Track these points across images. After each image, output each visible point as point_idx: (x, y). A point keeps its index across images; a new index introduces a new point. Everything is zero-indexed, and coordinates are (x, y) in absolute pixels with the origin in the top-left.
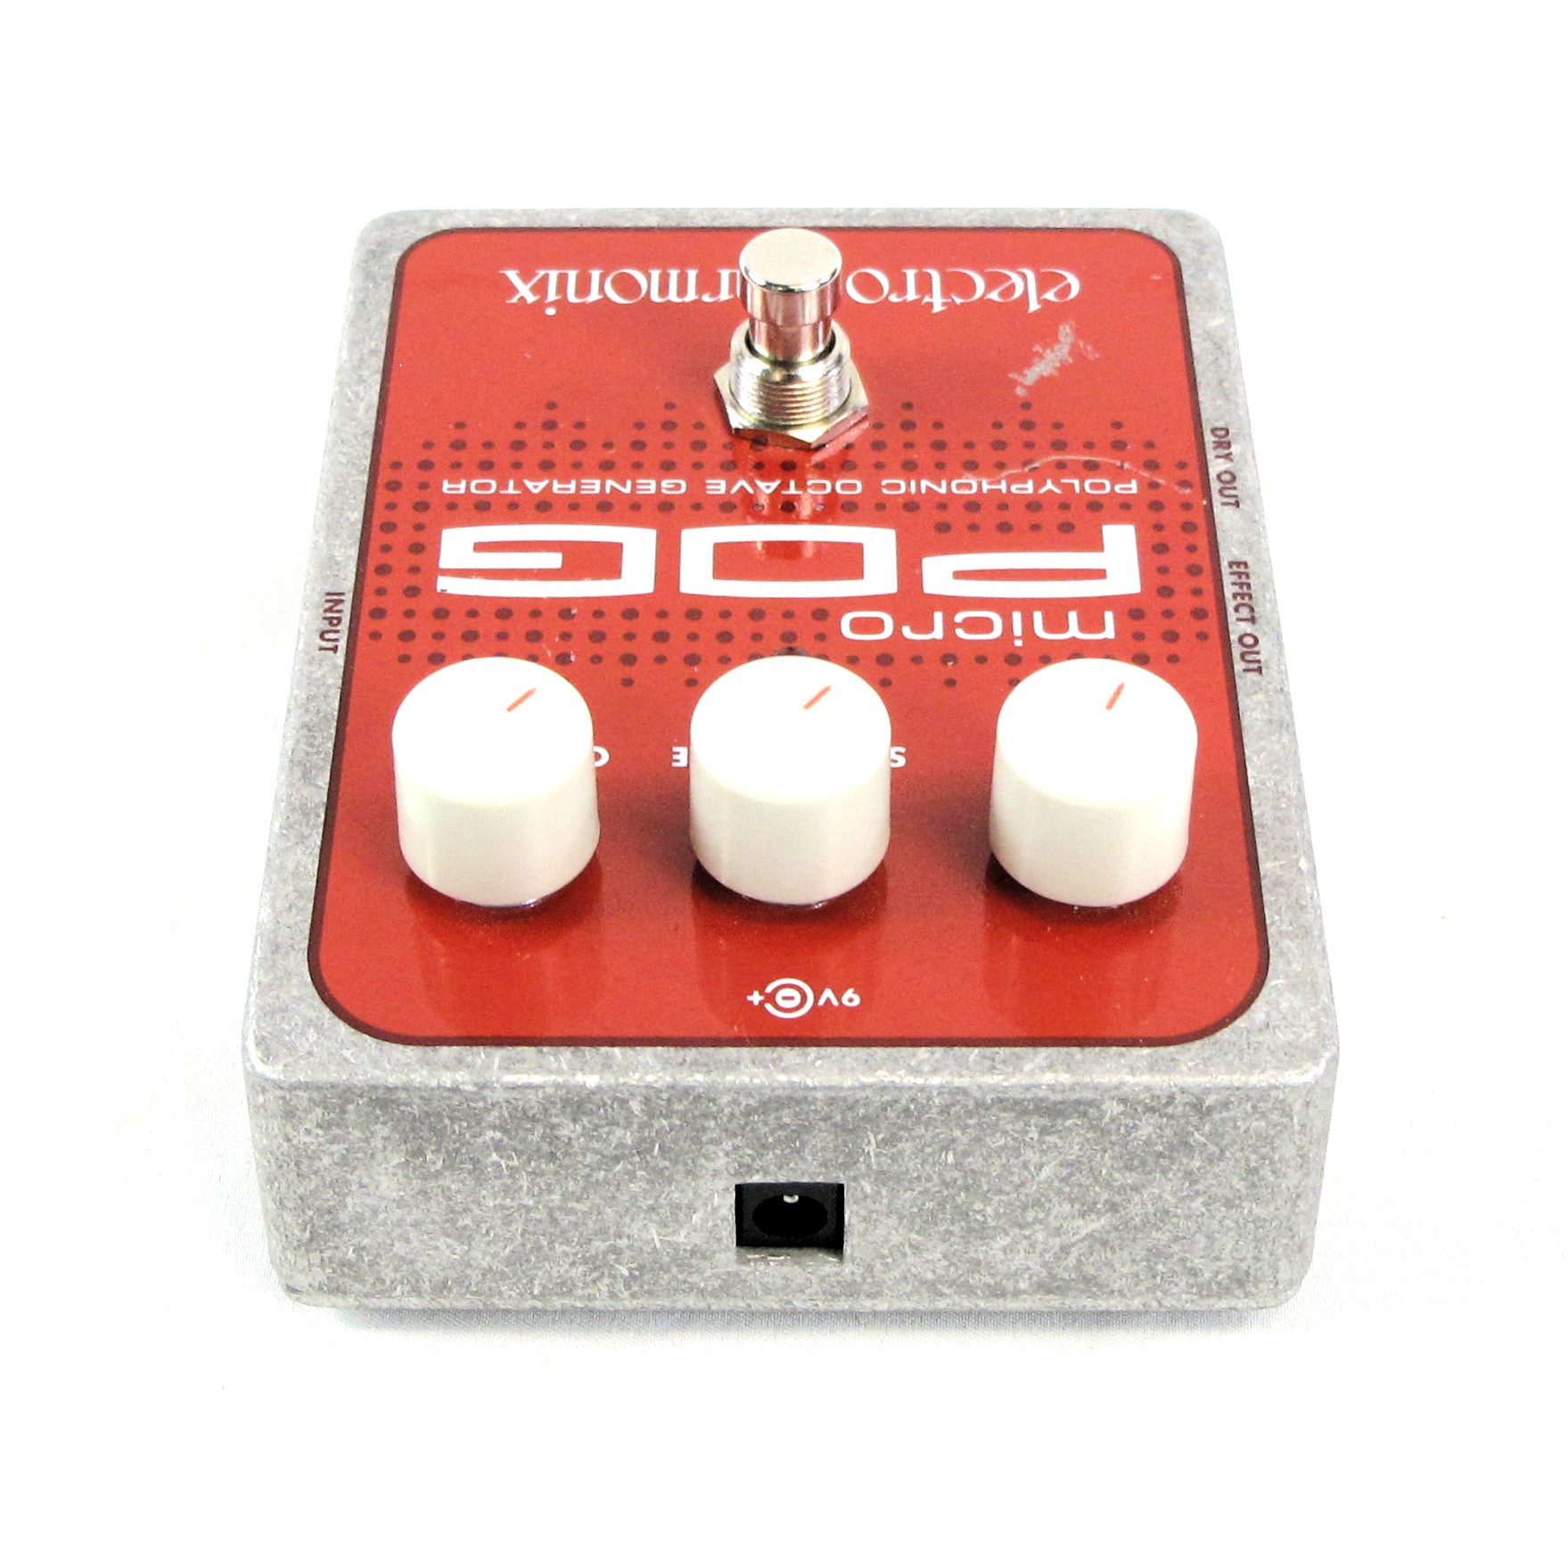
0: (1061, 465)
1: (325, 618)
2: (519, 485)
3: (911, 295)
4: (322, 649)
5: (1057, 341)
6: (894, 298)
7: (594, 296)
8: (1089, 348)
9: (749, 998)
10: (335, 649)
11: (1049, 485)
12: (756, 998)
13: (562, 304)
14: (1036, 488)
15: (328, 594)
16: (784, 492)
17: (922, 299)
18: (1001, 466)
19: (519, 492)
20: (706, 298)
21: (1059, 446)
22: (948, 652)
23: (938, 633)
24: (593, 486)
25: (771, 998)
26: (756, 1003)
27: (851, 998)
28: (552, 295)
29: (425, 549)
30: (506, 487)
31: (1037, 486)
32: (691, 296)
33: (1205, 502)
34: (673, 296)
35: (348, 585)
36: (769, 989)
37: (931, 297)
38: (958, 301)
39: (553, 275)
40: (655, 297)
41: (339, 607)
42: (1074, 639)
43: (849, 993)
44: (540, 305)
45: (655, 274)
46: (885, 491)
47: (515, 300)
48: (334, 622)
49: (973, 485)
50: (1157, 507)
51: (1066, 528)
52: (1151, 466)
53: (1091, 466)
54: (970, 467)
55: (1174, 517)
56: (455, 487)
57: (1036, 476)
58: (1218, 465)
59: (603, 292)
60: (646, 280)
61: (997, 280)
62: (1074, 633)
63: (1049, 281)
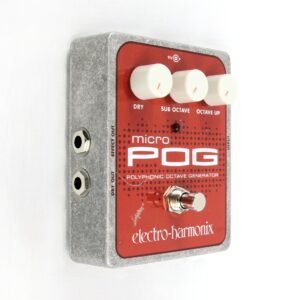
0: (138, 183)
2: (209, 175)
4: (229, 137)
5: (137, 220)
6: (161, 231)
7: (202, 227)
8: (132, 218)
11: (140, 177)
13: (206, 225)
14: (142, 177)
16: (176, 175)
17: (157, 231)
18: (147, 183)
20: (187, 228)
21: (138, 189)
22: (155, 133)
24: (199, 176)
28: (207, 227)
32: (189, 229)
33: (117, 173)
34: (191, 229)
35: (227, 151)
37: (155, 232)
38: (151, 231)
40: (193, 227)
44: (208, 224)
45: (193, 235)
46: (163, 176)
47: (212, 225)
48: (228, 143)
49: (151, 177)
50: (124, 172)
51: (138, 165)
52: (124, 183)
53: (133, 183)
54: (151, 182)
55: (122, 169)
56: (216, 175)
57: (141, 180)
58: (114, 184)
59: (200, 228)
60: (195, 233)
61: (145, 239)
62: (138, 137)
63: (137, 239)
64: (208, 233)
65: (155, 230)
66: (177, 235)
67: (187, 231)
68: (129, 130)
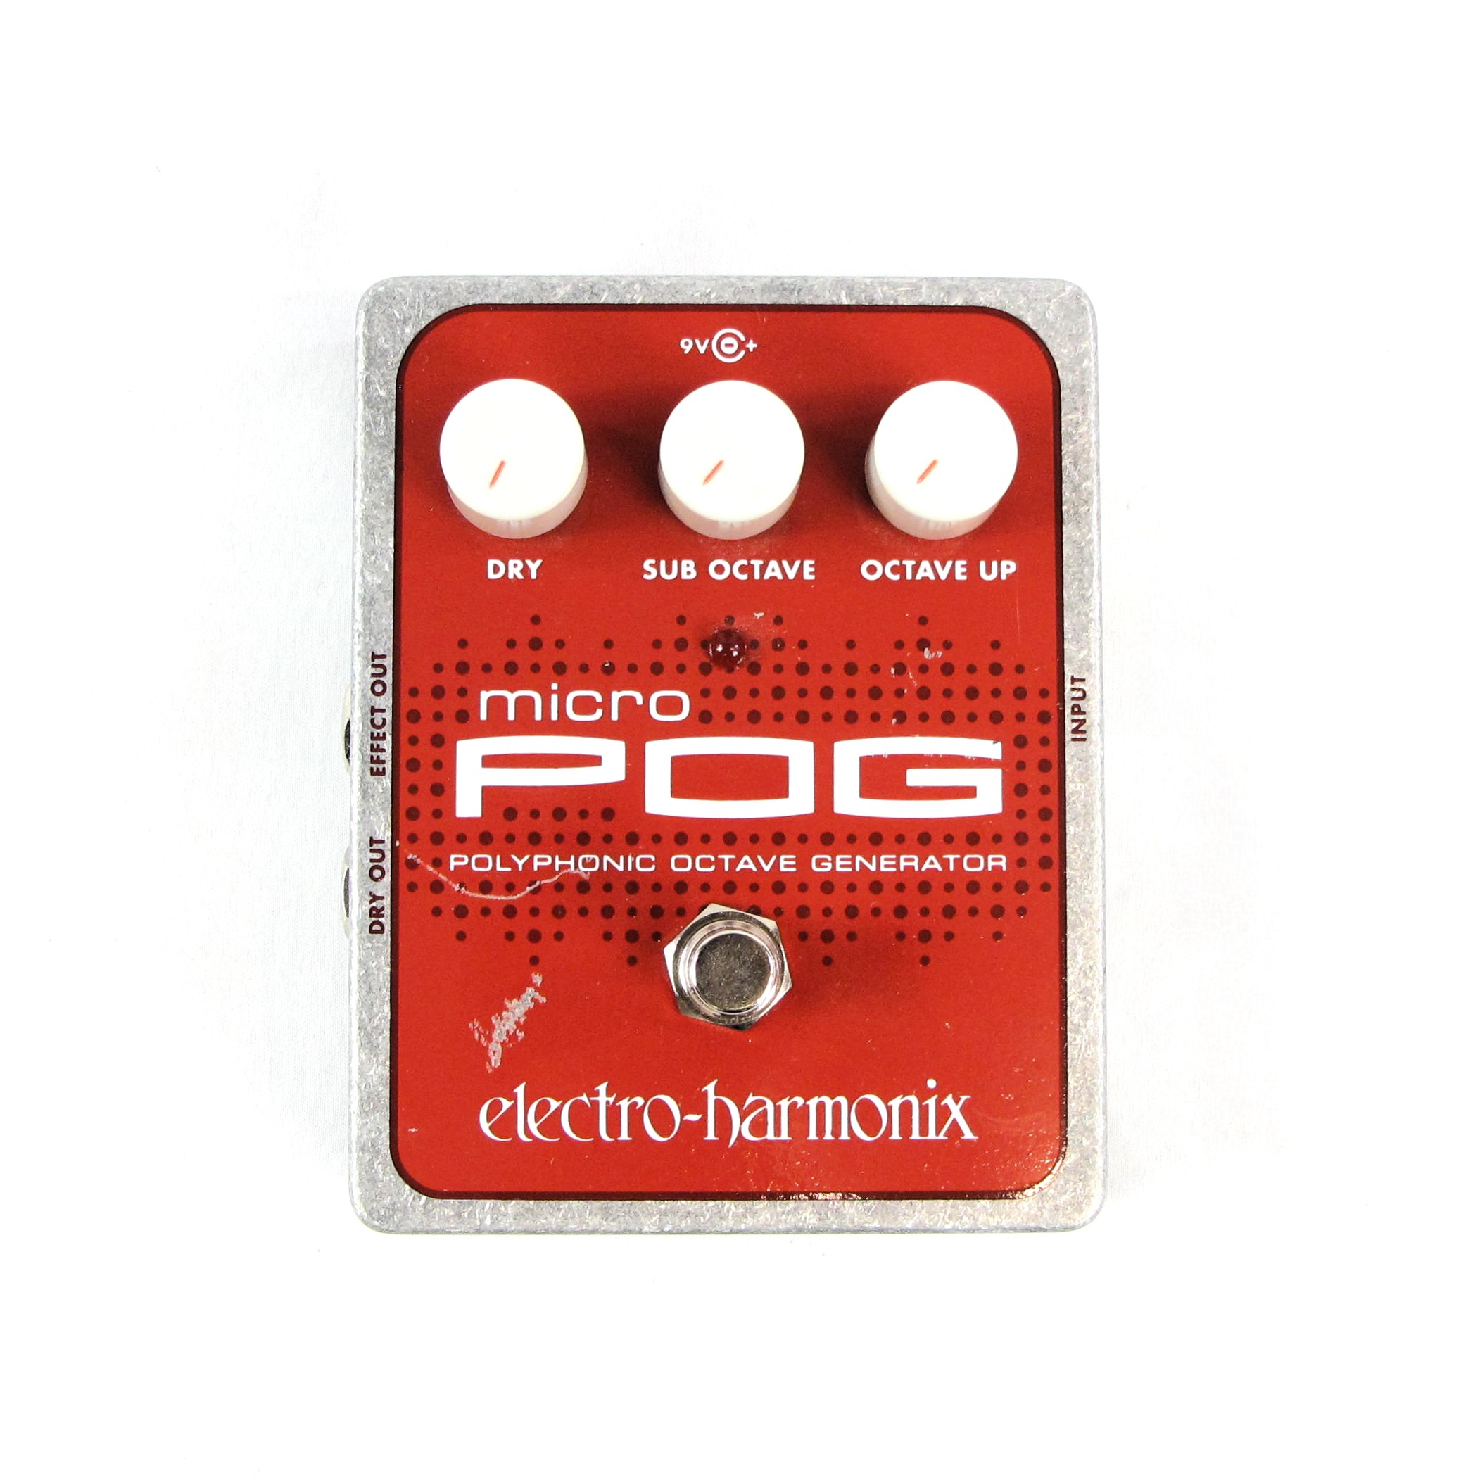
0: (510, 888)
1: (1084, 713)
2: (945, 863)
3: (625, 1104)
4: (1083, 680)
5: (503, 1044)
6: (640, 1101)
7: (896, 1103)
8: (477, 1036)
10: (1073, 680)
11: (520, 863)
12: (751, 346)
13: (924, 1094)
14: (530, 861)
15: (1084, 740)
16: (733, 857)
17: (616, 1100)
18: (558, 886)
19: (945, 857)
20: (800, 1101)
21: (510, 910)
22: (608, 677)
23: (616, 696)
24: (884, 864)
25: (742, 345)
26: (751, 341)
27: (686, 345)
28: (931, 1102)
29: (1014, 790)
30: (955, 860)
31: (529, 863)
32: (813, 1103)
33: (397, 844)
34: (829, 1103)
35: (1071, 749)
36: (742, 353)
37: (608, 1103)
38: (584, 1098)
39: (932, 1135)
40: (842, 1100)
41: (1075, 725)
42: (512, 691)
43: (688, 349)
44: (941, 1092)
45: (844, 1136)
46: (653, 858)
47: (964, 1098)
48: (1077, 710)
49: (580, 865)
50: (437, 838)
51: (510, 814)
52: (437, 886)
53: (486, 887)
54: (583, 886)
55: (424, 826)
56: (996, 862)
57: (529, 875)
58: (383, 888)
59: (888, 1109)
60: (851, 1125)
61: (551, 1125)
62: (511, 697)
63: (506, 1124)
64: (938, 1133)
65: (609, 1094)
66: (741, 1128)
67: (797, 1116)
68: (463, 668)
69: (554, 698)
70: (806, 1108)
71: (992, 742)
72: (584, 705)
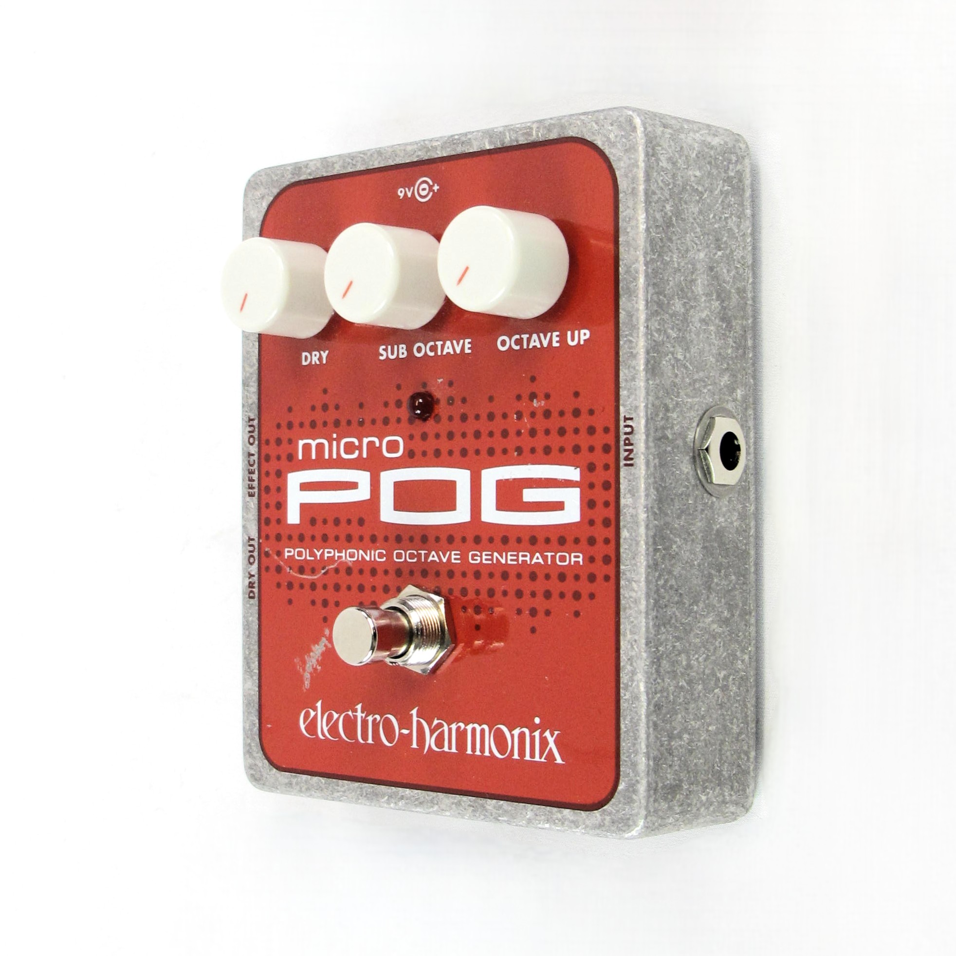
0: (313, 571)
1: (632, 444)
2: (545, 558)
3: (370, 719)
4: (631, 419)
5: (311, 674)
6: (378, 717)
7: (516, 732)
8: (298, 667)
9: (438, 187)
10: (626, 419)
11: (318, 554)
12: (436, 188)
14: (323, 553)
15: (631, 465)
16: (426, 552)
17: (366, 716)
18: (337, 570)
19: (546, 554)
20: (462, 725)
21: (313, 586)
22: (360, 427)
23: (366, 441)
24: (508, 558)
26: (436, 185)
27: (401, 193)
28: (537, 734)
29: (588, 504)
30: (552, 556)
31: (322, 554)
32: (469, 727)
33: (261, 541)
34: (478, 728)
35: (623, 472)
36: (431, 194)
37: (362, 717)
38: (350, 713)
41: (627, 453)
42: (314, 440)
43: (402, 195)
44: (543, 727)
45: (487, 754)
46: (384, 552)
47: (556, 733)
48: (628, 443)
49: (349, 556)
50: (278, 538)
51: (313, 522)
52: (279, 569)
53: (301, 570)
54: (349, 571)
55: (272, 529)
56: (576, 558)
57: (323, 563)
58: (254, 569)
59: (512, 736)
60: (491, 747)
61: (333, 730)
62: (313, 443)
63: (312, 727)
64: (541, 758)
65: (362, 712)
66: (430, 741)
67: (461, 735)
68: (290, 425)
69: (335, 443)
70: (465, 730)
71: (573, 468)
72: (349, 448)
